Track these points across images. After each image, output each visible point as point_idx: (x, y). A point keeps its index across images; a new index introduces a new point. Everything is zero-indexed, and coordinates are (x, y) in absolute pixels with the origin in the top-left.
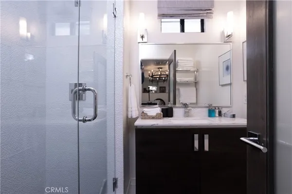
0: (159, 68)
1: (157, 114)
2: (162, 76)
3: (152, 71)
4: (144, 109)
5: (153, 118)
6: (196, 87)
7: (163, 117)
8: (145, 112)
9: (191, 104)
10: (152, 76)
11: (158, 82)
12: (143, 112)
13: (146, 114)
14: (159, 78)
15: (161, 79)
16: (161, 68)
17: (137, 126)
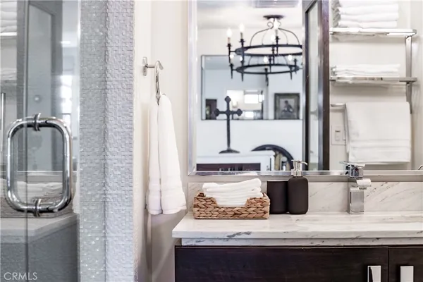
0: (269, 17)
1: (251, 202)
2: (281, 50)
3: (242, 29)
4: (205, 185)
5: (237, 215)
6: (409, 99)
7: (272, 212)
8: (208, 196)
9: (368, 167)
10: (241, 51)
11: (266, 73)
12: (202, 195)
13: (212, 201)
14: (272, 56)
15: (278, 60)
16: (278, 17)
17: (180, 240)
